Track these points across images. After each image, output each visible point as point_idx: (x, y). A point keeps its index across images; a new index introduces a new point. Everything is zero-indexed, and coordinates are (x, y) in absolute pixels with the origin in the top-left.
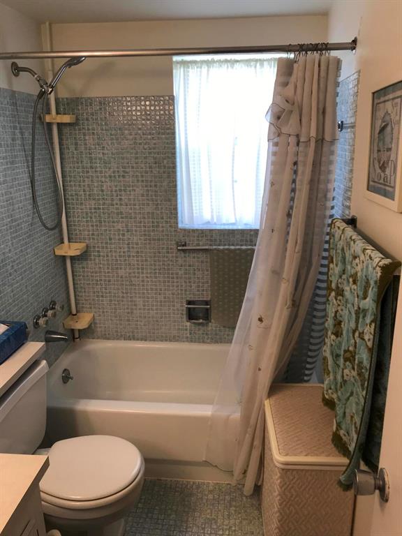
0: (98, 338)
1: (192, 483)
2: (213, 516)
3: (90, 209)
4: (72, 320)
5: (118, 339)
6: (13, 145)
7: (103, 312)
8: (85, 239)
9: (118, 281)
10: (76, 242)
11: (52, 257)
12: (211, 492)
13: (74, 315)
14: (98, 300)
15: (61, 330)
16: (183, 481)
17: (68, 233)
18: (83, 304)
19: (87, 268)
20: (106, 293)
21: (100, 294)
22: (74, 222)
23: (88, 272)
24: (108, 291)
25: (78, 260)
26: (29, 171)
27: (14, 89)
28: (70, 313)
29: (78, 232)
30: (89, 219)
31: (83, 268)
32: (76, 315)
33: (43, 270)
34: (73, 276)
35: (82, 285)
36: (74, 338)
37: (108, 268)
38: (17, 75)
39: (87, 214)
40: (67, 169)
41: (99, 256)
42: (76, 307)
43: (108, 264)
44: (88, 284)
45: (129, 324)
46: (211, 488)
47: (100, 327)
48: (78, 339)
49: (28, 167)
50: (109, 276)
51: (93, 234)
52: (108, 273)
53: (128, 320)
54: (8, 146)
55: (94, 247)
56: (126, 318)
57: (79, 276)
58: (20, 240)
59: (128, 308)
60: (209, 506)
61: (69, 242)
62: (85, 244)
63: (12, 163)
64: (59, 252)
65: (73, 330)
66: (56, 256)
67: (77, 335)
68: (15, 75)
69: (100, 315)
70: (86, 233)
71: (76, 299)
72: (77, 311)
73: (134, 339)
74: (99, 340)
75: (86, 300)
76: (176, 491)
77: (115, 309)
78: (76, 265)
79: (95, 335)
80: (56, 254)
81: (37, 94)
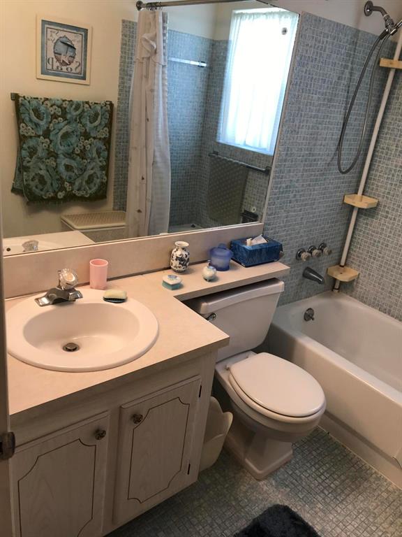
0: (355, 298)
1: (373, 471)
2: (375, 511)
3: (396, 166)
4: (338, 270)
5: (373, 307)
6: (337, 83)
7: (369, 274)
8: (379, 196)
9: (395, 248)
10: (369, 197)
11: (340, 203)
12: (387, 491)
13: (341, 266)
14: (369, 261)
15: (323, 274)
16: (365, 464)
17: (365, 186)
18: (354, 259)
19: (371, 226)
20: (379, 257)
21: (373, 256)
22: (376, 176)
23: (370, 230)
24: (381, 255)
25: (365, 215)
26: (346, 112)
27: (360, 29)
28: (339, 263)
29: (375, 187)
30: (390, 176)
31: (367, 224)
32: (343, 267)
33: (325, 211)
34: (354, 229)
35: (359, 241)
36: (333, 288)
37: (391, 232)
38: (367, 15)
39: (391, 170)
40: (388, 120)
41: (386, 217)
42: (346, 260)
43: (392, 228)
44: (366, 242)
45: (390, 297)
46: (390, 489)
47: (362, 288)
48: (337, 291)
49: (346, 108)
50: (388, 241)
51: (389, 193)
52: (389, 237)
53: (390, 293)
54: (331, 83)
55: (385, 206)
56: (389, 290)
57: (361, 231)
58: (312, 175)
59: (394, 280)
60: (377, 501)
61: (363, 194)
62: (377, 201)
63: (330, 100)
64: (348, 200)
65: (335, 280)
66: (344, 203)
67: (337, 286)
68: (366, 15)
69: (365, 276)
70: (383, 190)
71: (348, 253)
72: (346, 264)
73: (389, 314)
74: (355, 300)
75: (358, 257)
76: (353, 466)
77: (382, 276)
78: (361, 220)
79: (354, 293)
80: (345, 201)
81: (379, 35)
